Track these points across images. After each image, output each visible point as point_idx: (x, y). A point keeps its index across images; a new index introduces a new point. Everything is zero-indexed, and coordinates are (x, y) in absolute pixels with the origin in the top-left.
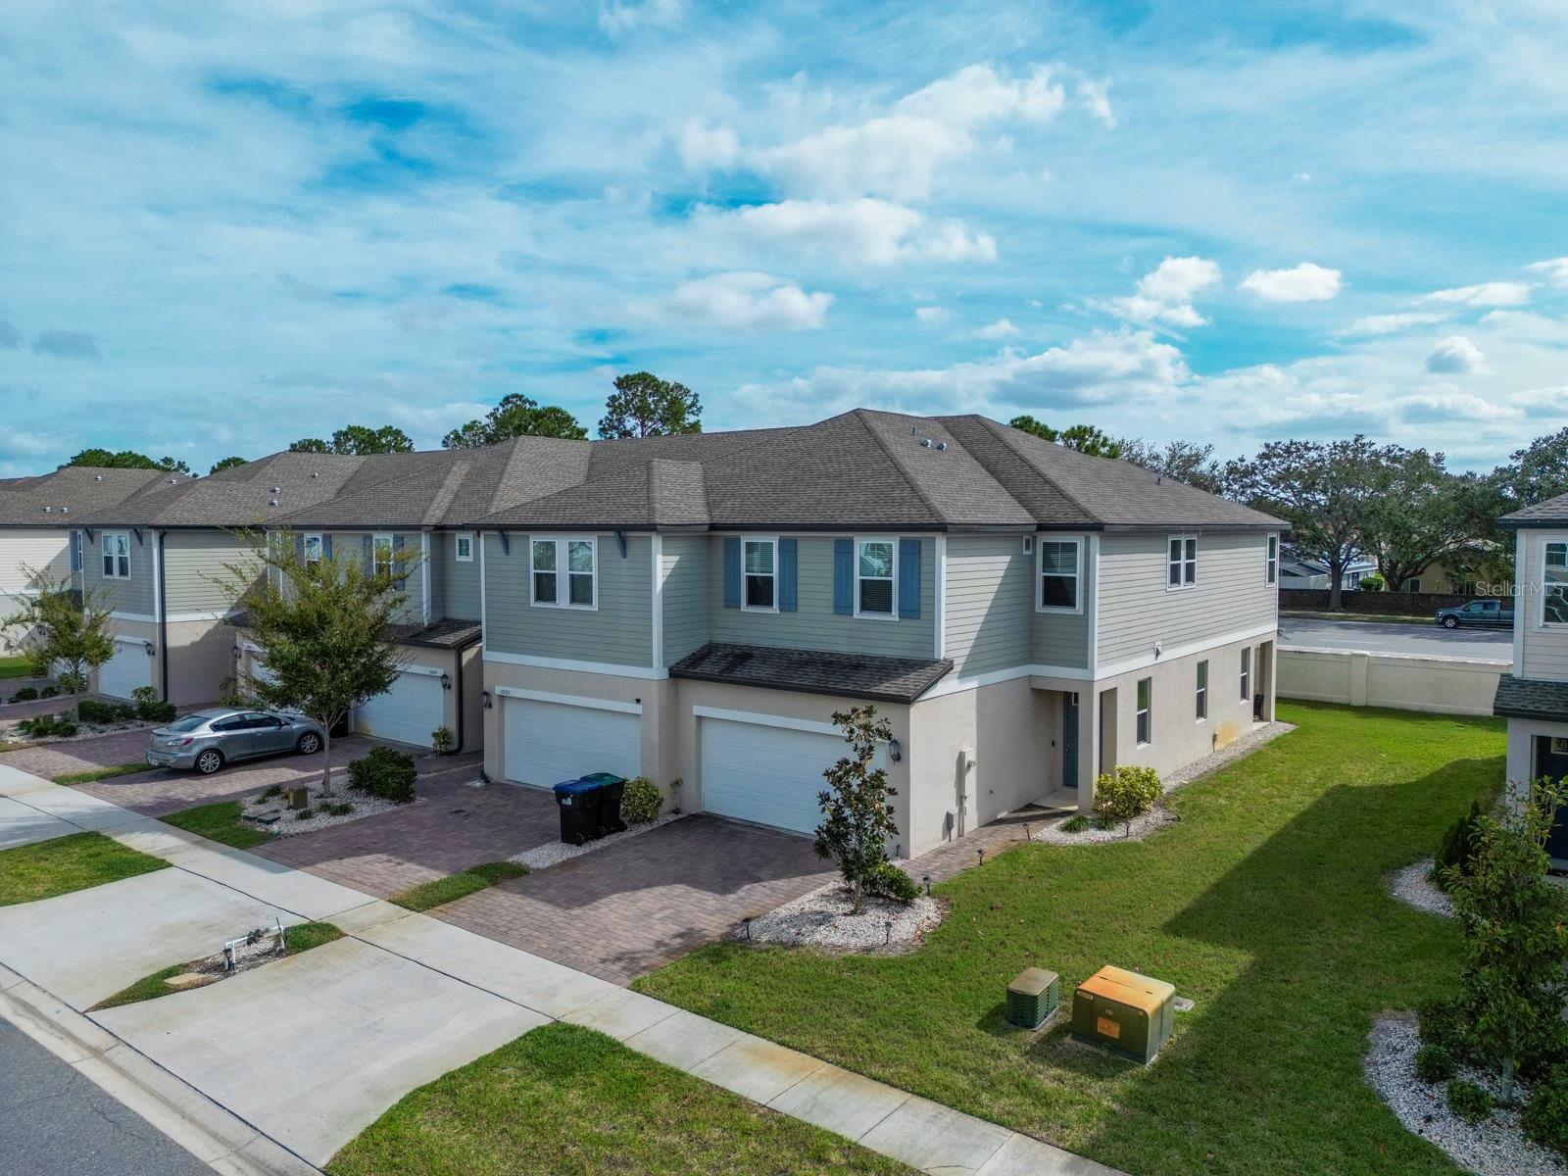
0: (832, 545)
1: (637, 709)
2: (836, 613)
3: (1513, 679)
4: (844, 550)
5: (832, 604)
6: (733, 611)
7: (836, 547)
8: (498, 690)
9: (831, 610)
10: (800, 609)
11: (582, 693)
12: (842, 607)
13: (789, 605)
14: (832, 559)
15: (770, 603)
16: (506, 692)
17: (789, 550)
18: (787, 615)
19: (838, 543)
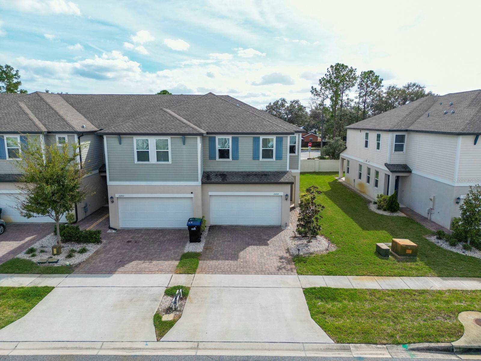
0: (252, 139)
1: (192, 196)
2: (253, 160)
3: (388, 164)
4: (256, 140)
5: (252, 157)
6: (214, 161)
7: (253, 139)
8: (117, 195)
9: (252, 159)
10: (239, 159)
11: (163, 193)
12: (256, 157)
13: (235, 158)
14: (252, 143)
15: (228, 157)
16: (122, 196)
17: (235, 141)
18: (234, 161)
19: (254, 138)
